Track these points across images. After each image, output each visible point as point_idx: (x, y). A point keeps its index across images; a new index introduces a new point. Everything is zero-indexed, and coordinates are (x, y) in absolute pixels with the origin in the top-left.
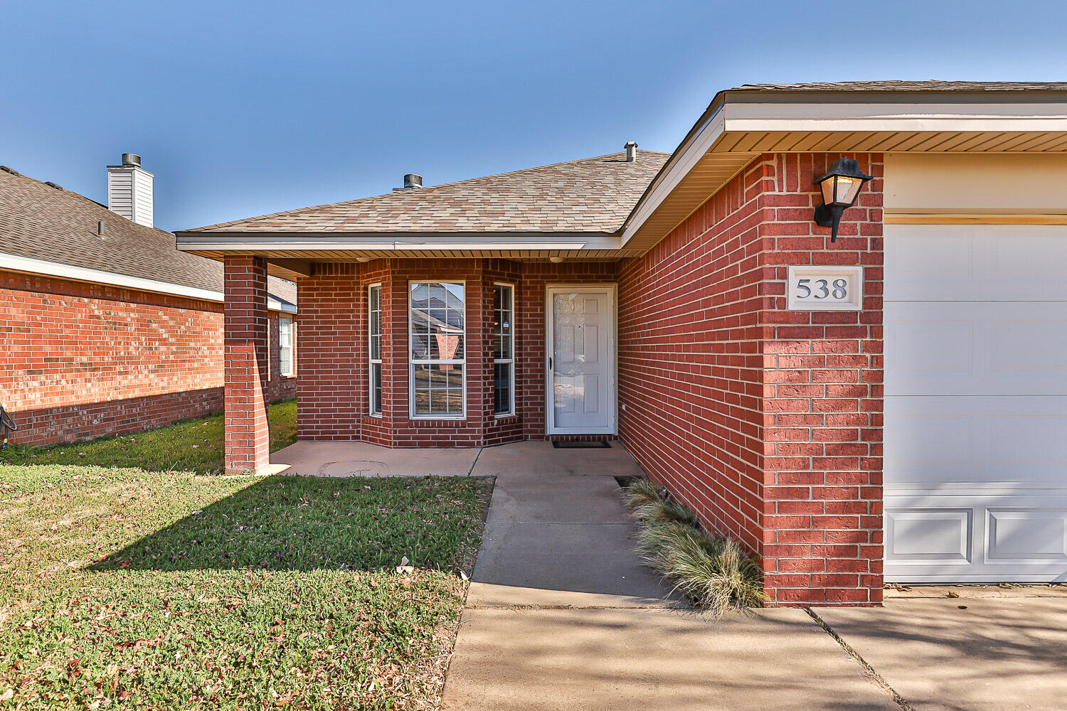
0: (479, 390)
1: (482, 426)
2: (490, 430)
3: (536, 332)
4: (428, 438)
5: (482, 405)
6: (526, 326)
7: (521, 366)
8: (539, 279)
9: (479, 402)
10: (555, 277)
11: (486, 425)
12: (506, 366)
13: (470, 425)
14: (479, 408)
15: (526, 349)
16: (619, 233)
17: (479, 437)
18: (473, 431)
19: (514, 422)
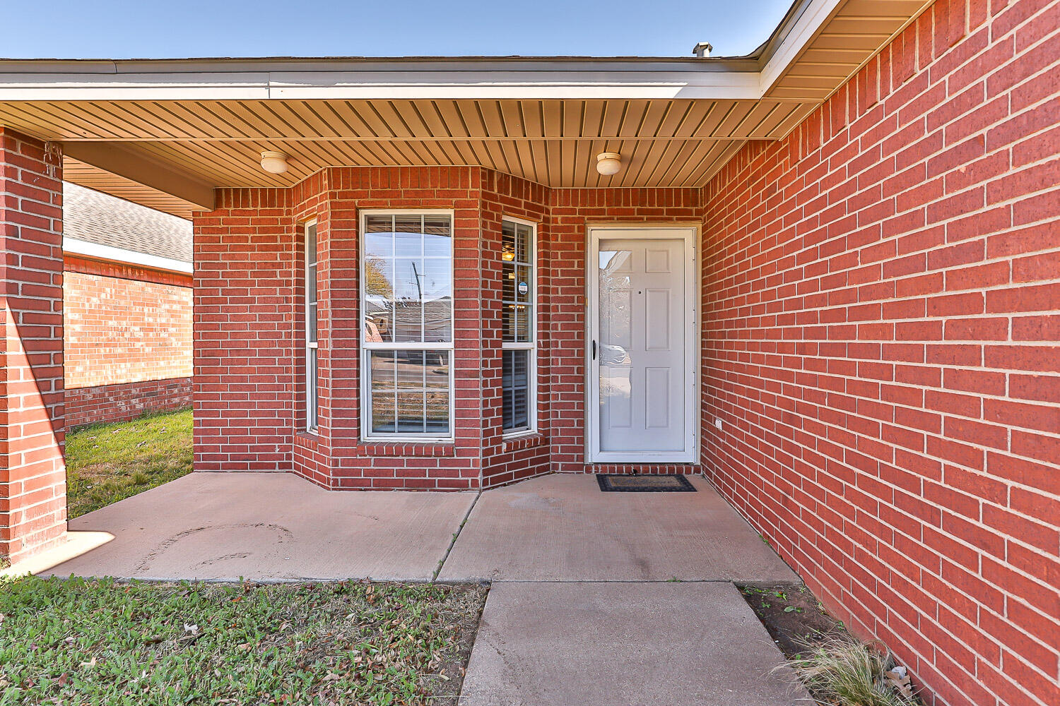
0: (476, 394)
1: (481, 453)
2: (494, 461)
3: (572, 300)
4: (390, 473)
5: (481, 418)
6: (556, 291)
7: (547, 354)
8: (577, 215)
9: (475, 413)
10: (602, 212)
11: (486, 453)
12: (522, 354)
13: (460, 453)
14: (476, 423)
15: (555, 327)
16: (755, 62)
17: (475, 473)
18: (467, 463)
19: (536, 445)
